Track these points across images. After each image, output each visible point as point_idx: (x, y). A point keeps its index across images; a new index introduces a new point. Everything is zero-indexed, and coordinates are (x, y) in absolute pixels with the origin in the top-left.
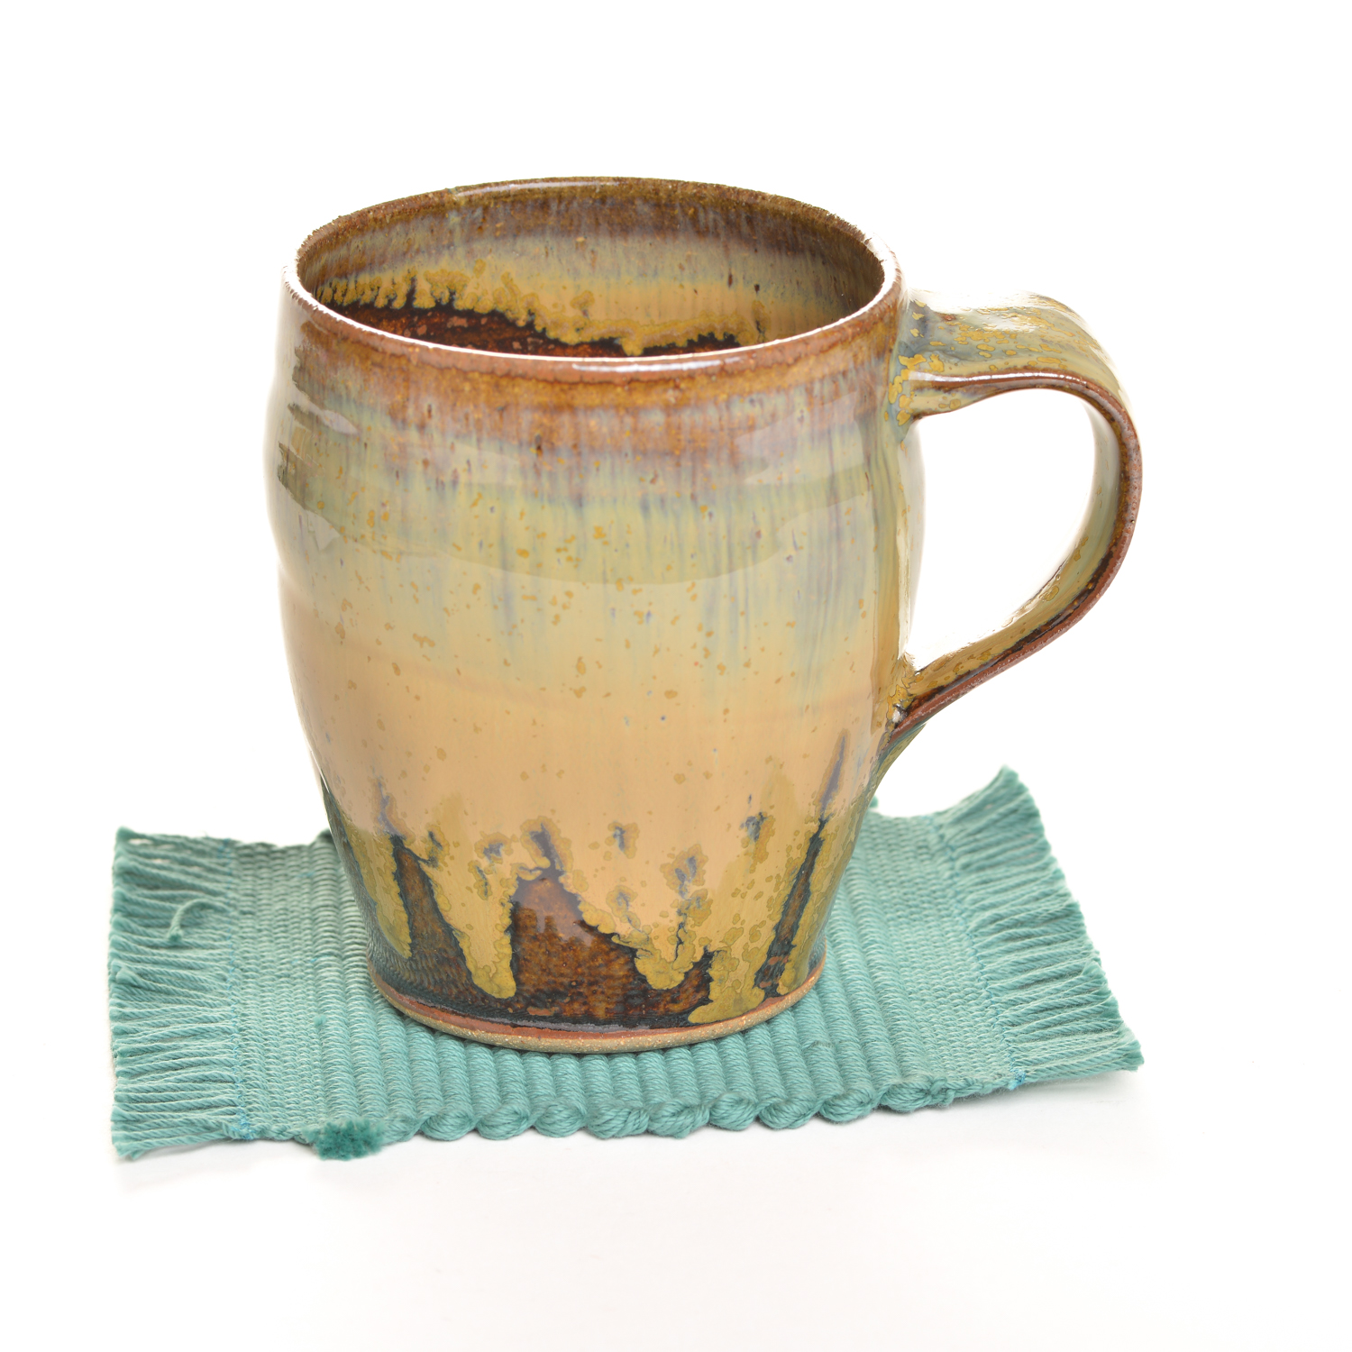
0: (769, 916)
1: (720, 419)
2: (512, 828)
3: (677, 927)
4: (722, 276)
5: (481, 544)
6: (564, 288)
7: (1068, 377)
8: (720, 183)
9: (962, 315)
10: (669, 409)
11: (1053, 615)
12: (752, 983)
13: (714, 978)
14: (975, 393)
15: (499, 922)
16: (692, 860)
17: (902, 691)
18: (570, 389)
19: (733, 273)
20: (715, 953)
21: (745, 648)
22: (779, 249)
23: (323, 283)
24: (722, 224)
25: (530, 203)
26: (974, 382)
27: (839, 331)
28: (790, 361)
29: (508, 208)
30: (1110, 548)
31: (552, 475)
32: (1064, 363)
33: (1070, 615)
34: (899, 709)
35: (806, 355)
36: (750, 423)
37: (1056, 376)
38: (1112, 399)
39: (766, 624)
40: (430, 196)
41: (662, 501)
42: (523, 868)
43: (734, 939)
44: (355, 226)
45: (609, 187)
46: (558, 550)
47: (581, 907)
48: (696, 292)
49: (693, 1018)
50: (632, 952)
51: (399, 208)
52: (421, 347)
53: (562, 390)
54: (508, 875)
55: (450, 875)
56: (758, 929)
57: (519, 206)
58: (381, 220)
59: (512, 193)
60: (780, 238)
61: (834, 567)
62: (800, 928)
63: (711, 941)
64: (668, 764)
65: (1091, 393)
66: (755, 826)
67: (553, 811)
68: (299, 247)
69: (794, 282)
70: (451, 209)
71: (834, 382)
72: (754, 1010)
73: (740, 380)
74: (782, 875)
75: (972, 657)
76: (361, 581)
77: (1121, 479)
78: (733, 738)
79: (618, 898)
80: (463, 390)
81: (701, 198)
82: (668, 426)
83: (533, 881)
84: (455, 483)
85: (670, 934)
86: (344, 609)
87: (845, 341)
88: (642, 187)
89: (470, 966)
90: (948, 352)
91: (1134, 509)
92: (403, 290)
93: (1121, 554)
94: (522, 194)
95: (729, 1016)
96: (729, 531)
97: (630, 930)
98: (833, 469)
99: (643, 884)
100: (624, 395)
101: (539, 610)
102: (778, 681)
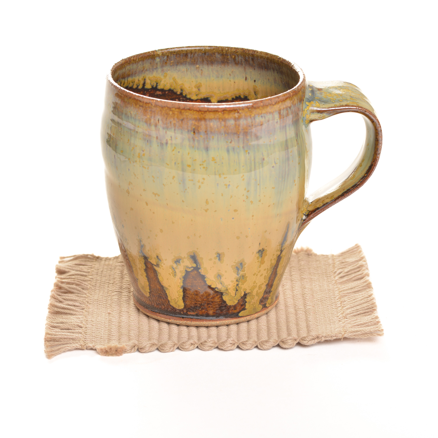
0: (265, 282)
1: (252, 122)
2: (184, 254)
3: (236, 285)
4: (243, 77)
5: (175, 163)
6: (192, 82)
7: (359, 108)
8: (243, 47)
9: (324, 89)
10: (236, 119)
11: (354, 184)
12: (259, 303)
13: (247, 302)
14: (330, 114)
15: (179, 284)
16: (241, 264)
17: (305, 209)
18: (204, 113)
19: (247, 76)
20: (248, 294)
21: (259, 196)
22: (262, 69)
23: (118, 80)
24: (243, 60)
25: (182, 54)
26: (330, 110)
27: (288, 94)
29: (175, 56)
30: (372, 163)
31: (198, 141)
32: (358, 104)
33: (359, 184)
34: (305, 215)
35: (279, 102)
36: (261, 123)
37: (356, 108)
38: (373, 115)
39: (266, 188)
40: (150, 52)
41: (234, 149)
42: (187, 267)
43: (254, 289)
44: (127, 62)
45: (207, 49)
46: (200, 165)
47: (206, 279)
48: (235, 82)
49: (240, 314)
50: (222, 294)
51: (141, 56)
52: (155, 100)
53: (202, 114)
54: (182, 270)
55: (163, 270)
56: (261, 286)
57: (178, 55)
58: (135, 60)
59: (176, 51)
60: (263, 65)
61: (287, 169)
62: (274, 285)
63: (246, 290)
64: (234, 233)
65: (367, 113)
66: (261, 253)
67: (197, 249)
68: (111, 69)
69: (267, 79)
70: (157, 57)
71: (287, 110)
72: (259, 312)
73: (258, 110)
74: (269, 268)
75: (328, 198)
76: (135, 176)
77: (376, 141)
78: (255, 224)
79: (218, 276)
80: (169, 114)
81: (237, 52)
82: (236, 125)
83: (191, 271)
84: (167, 143)
85: (234, 288)
86: (129, 185)
87: (290, 97)
88: (217, 49)
89: (169, 299)
90: (321, 101)
91: (380, 150)
92: (142, 82)
93: (376, 165)
94: (179, 52)
95: (251, 314)
96: (255, 159)
97: (221, 287)
98: (286, 138)
99: (226, 272)
100: (222, 115)
101: (194, 184)
102: (269, 206)
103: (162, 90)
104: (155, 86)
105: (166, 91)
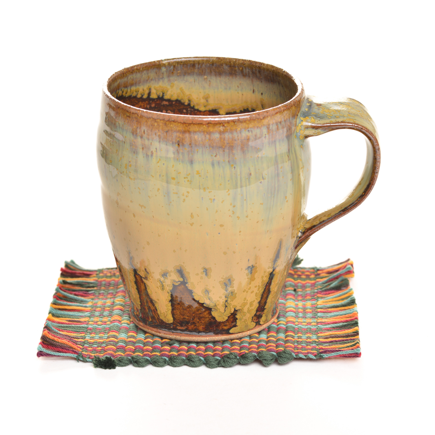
0: (256, 299)
1: (238, 136)
2: (171, 268)
3: (225, 302)
4: (251, 90)
5: (160, 175)
6: (200, 92)
7: (355, 125)
8: (251, 60)
9: (323, 104)
10: (221, 133)
11: (351, 203)
12: (251, 320)
13: (238, 318)
14: (325, 130)
15: (167, 298)
16: (229, 280)
17: (302, 226)
18: (189, 125)
19: (254, 89)
20: (238, 310)
21: (246, 211)
22: (269, 82)
23: (118, 89)
24: (251, 73)
25: (189, 65)
26: (325, 126)
27: (279, 109)
28: (262, 118)
29: (182, 66)
30: (370, 181)
31: (183, 153)
32: (355, 121)
33: (357, 203)
34: (301, 232)
36: (248, 138)
37: (352, 125)
38: (370, 133)
39: (253, 204)
40: (156, 62)
41: (219, 163)
42: (174, 281)
43: (244, 306)
44: (130, 71)
45: (215, 60)
46: (185, 178)
47: (193, 294)
48: (243, 95)
49: (231, 331)
50: (210, 310)
51: (145, 65)
52: (141, 111)
53: (186, 126)
54: (170, 283)
55: (152, 283)
56: (252, 303)
57: (185, 66)
58: (139, 69)
59: (183, 62)
60: (269, 78)
61: (276, 185)
62: (267, 303)
63: (236, 306)
64: (221, 248)
65: (363, 130)
66: (250, 269)
67: (184, 263)
68: (109, 77)
69: (273, 92)
70: (163, 66)
71: (277, 125)
72: (252, 329)
73: (245, 124)
74: (260, 285)
75: (325, 216)
76: (123, 187)
77: (374, 159)
78: (243, 240)
79: (205, 292)
80: (154, 125)
81: (244, 64)
82: (221, 138)
83: (178, 285)
84: (152, 155)
85: (223, 304)
86: (118, 195)
87: (281, 112)
88: (225, 60)
89: (159, 312)
90: (317, 116)
91: (378, 169)
92: (147, 92)
93: (374, 183)
94: (186, 62)
95: (243, 331)
96: (241, 173)
97: (209, 303)
98: (276, 153)
99: (214, 287)
100: (206, 128)
101: (178, 197)
102: (258, 222)
103: (169, 100)
104: (161, 96)
105: (173, 101)
